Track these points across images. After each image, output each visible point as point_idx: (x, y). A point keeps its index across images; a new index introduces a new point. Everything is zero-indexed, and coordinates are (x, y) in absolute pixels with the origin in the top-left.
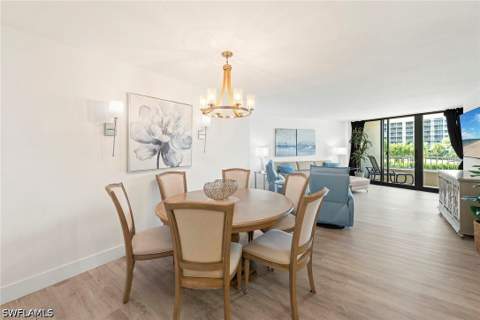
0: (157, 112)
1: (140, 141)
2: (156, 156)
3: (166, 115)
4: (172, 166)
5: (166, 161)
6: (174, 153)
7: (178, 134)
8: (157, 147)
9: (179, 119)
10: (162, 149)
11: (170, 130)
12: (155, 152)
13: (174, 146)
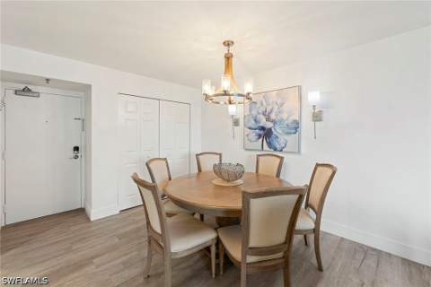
0: (262, 104)
1: (250, 128)
2: (261, 140)
3: (269, 105)
4: (275, 150)
5: (270, 145)
6: (277, 137)
7: (282, 119)
8: (262, 132)
9: (282, 105)
10: (266, 134)
11: (273, 116)
12: (260, 136)
13: (277, 131)
